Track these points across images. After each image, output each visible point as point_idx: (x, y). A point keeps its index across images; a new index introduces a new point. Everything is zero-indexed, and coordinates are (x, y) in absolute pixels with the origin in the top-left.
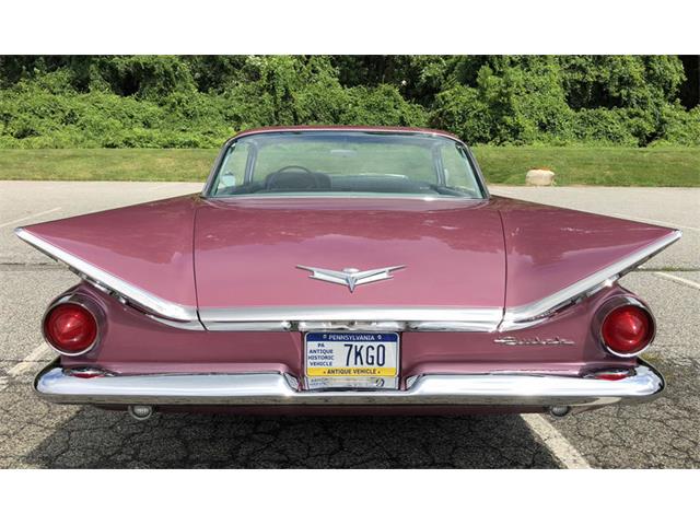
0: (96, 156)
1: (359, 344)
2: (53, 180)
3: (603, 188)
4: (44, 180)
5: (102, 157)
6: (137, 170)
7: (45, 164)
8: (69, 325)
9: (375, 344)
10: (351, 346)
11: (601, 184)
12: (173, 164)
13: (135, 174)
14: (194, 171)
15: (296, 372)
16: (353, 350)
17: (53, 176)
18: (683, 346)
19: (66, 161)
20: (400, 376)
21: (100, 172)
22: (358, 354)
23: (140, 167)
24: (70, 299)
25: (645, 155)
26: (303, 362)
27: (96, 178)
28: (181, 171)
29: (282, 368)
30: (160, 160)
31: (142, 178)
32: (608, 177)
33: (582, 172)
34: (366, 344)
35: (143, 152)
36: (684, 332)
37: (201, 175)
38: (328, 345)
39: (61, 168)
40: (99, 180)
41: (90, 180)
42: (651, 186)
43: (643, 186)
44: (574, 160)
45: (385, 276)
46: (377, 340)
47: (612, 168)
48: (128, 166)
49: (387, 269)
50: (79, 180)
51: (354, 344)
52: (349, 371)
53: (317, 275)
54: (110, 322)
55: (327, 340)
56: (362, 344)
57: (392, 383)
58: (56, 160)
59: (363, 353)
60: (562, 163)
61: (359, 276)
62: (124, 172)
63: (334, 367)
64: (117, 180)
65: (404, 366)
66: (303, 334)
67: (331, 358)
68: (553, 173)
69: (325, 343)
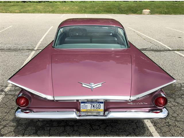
0: (20, 5)
1: (94, 104)
2: (9, 13)
3: (164, 15)
4: (6, 13)
5: (22, 6)
6: (32, 10)
7: (6, 8)
8: (22, 101)
9: (98, 104)
10: (92, 104)
11: (163, 14)
12: (42, 8)
13: (32, 11)
14: (48, 10)
15: (78, 110)
16: (93, 105)
17: (8, 12)
18: (179, 79)
19: (12, 7)
20: (104, 111)
21: (22, 10)
22: (94, 106)
23: (33, 9)
24: (22, 95)
25: (177, 4)
26: (80, 108)
27: (21, 12)
28: (44, 10)
29: (75, 110)
30: (38, 7)
31: (33, 12)
32: (165, 12)
33: (158, 10)
34: (96, 104)
35: (34, 4)
36: (180, 74)
37: (50, 11)
38: (86, 104)
39: (10, 9)
40: (22, 13)
41: (19, 13)
42: (178, 14)
43: (175, 14)
44: (156, 6)
45: (100, 85)
46: (98, 103)
47: (167, 9)
48: (29, 9)
49: (101, 83)
50: (16, 13)
51: (93, 104)
52: (92, 110)
53: (84, 85)
54: (32, 99)
55: (86, 103)
56: (95, 104)
57: (102, 114)
58: (9, 6)
59: (95, 106)
60: (153, 7)
61: (94, 86)
62: (28, 10)
63: (88, 109)
64: (26, 13)
65: (105, 109)
66: (80, 102)
67: (87, 107)
68: (150, 11)
69: (85, 104)
